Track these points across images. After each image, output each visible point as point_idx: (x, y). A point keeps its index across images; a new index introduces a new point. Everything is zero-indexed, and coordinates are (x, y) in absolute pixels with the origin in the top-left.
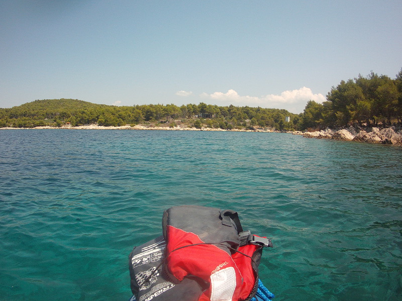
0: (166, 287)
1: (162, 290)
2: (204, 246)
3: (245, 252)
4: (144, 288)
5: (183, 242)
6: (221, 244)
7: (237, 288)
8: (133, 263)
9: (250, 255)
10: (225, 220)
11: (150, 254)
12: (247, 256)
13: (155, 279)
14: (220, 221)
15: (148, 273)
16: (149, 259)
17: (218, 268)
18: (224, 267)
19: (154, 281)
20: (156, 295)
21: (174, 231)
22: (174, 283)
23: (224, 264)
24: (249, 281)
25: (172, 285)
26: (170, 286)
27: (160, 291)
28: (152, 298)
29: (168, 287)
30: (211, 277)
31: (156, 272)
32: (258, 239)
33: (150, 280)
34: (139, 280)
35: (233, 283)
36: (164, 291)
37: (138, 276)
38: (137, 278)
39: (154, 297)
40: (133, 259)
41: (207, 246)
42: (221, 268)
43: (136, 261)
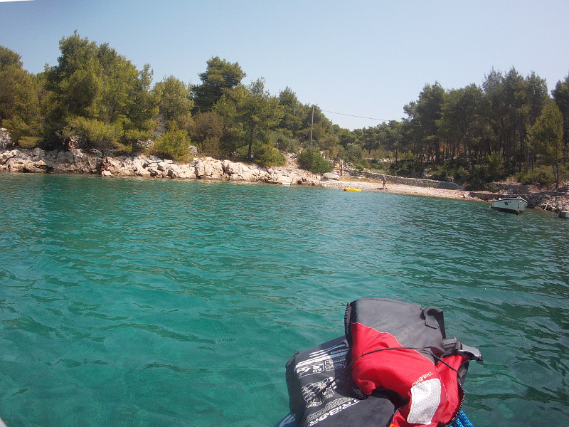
0: (347, 403)
1: (340, 407)
2: (405, 351)
3: (451, 364)
4: (314, 404)
5: (376, 345)
6: (423, 350)
7: (440, 406)
8: (298, 371)
9: (456, 368)
10: (429, 320)
11: (324, 361)
12: (453, 369)
13: (331, 392)
14: (423, 321)
15: (321, 385)
16: (321, 367)
17: (421, 379)
18: (429, 378)
19: (331, 396)
20: (331, 413)
21: (363, 329)
22: (358, 398)
23: (428, 375)
24: (452, 401)
25: (355, 401)
26: (353, 402)
27: (337, 409)
28: (325, 417)
29: (350, 403)
30: (412, 389)
31: (334, 383)
32: (466, 349)
33: (325, 394)
34: (306, 394)
35: (437, 400)
36: (343, 408)
37: (305, 389)
38: (305, 391)
39: (329, 416)
40: (297, 366)
41: (408, 352)
42: (425, 380)
43: (303, 369)
